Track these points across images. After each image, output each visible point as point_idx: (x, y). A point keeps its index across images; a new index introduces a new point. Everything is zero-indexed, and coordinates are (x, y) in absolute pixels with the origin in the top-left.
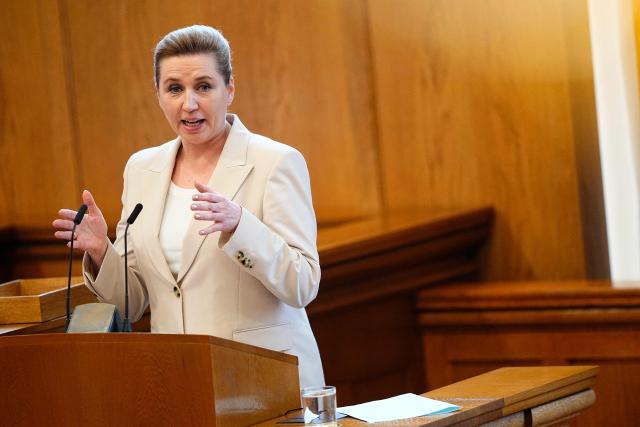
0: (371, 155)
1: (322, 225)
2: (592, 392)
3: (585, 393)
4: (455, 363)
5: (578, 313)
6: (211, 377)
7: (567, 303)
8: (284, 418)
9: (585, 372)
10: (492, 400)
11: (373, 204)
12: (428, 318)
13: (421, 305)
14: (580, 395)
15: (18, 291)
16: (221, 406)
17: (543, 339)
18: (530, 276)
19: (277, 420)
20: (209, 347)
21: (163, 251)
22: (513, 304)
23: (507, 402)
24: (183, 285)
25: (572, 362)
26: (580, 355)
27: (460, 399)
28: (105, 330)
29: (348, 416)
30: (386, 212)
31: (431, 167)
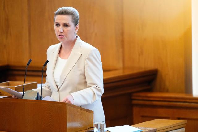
0: (121, 50)
1: (104, 71)
2: (184, 128)
3: (182, 129)
4: (143, 117)
5: (182, 104)
6: (66, 115)
7: (179, 100)
8: (88, 130)
9: (182, 122)
10: (153, 129)
11: (120, 65)
12: (135, 102)
13: (133, 98)
14: (181, 129)
15: (8, 85)
16: (69, 125)
17: (170, 111)
18: (167, 91)
19: (85, 130)
20: (66, 106)
21: (54, 79)
22: (162, 99)
23: (157, 130)
24: (60, 90)
25: (179, 119)
26: (182, 117)
27: (143, 128)
28: (34, 99)
29: (108, 131)
30: (124, 68)
31: (139, 55)
